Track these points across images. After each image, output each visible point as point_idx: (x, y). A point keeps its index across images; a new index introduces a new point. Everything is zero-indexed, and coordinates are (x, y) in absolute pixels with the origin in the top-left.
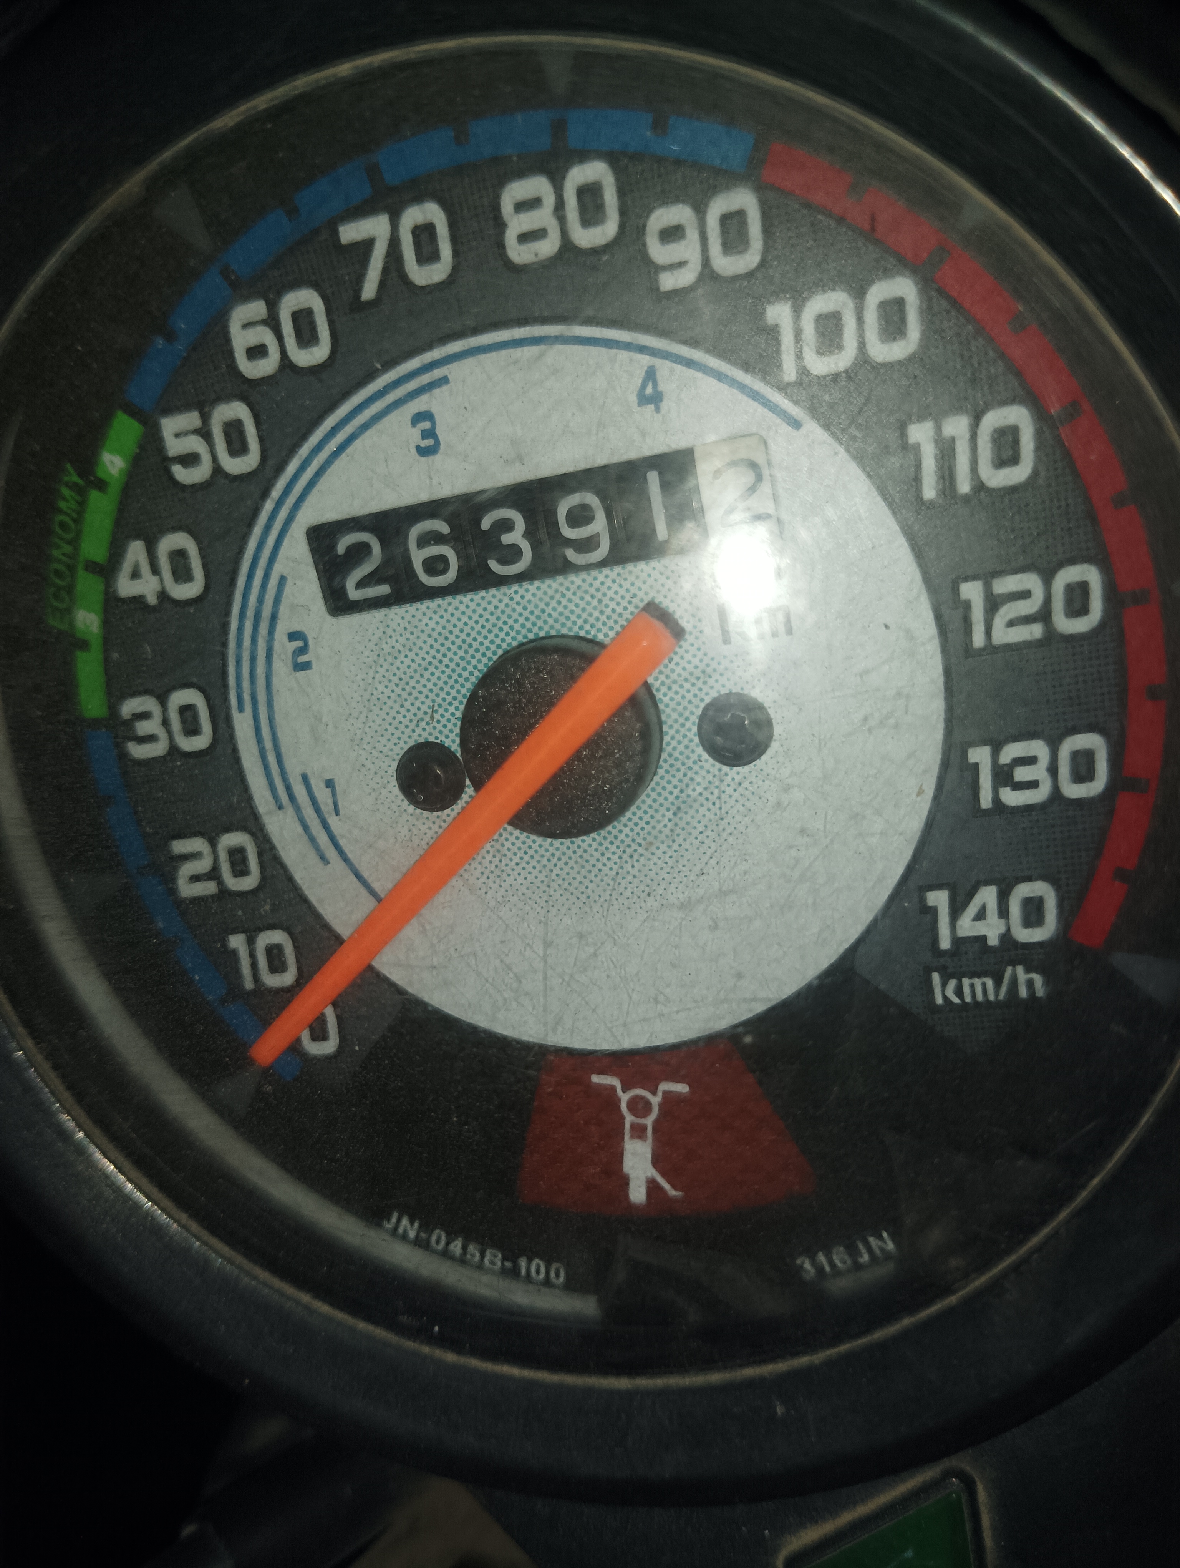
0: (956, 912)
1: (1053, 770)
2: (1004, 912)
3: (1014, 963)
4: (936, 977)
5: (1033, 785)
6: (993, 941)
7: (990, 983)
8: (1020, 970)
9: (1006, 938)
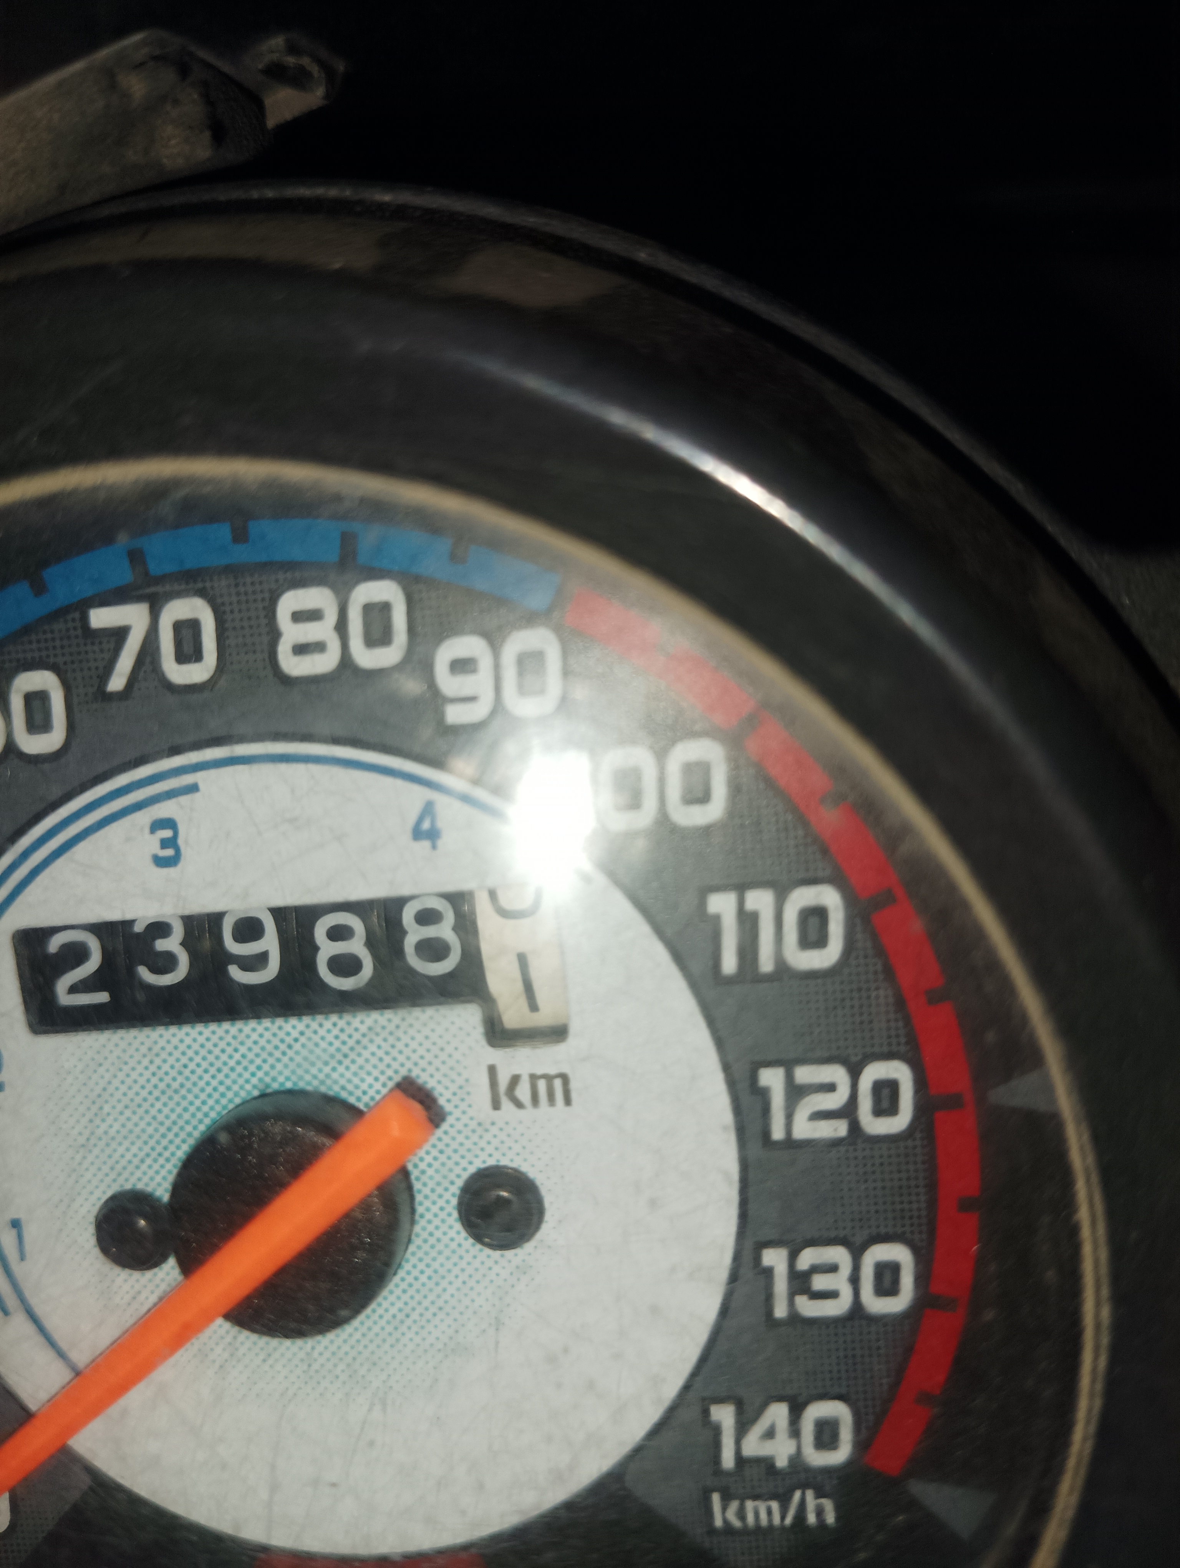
0: (742, 1428)
1: (855, 1280)
2: (795, 1432)
3: (804, 1486)
4: (716, 1498)
5: (832, 1295)
6: (782, 1462)
7: (775, 1505)
8: (810, 1495)
9: (796, 1460)
